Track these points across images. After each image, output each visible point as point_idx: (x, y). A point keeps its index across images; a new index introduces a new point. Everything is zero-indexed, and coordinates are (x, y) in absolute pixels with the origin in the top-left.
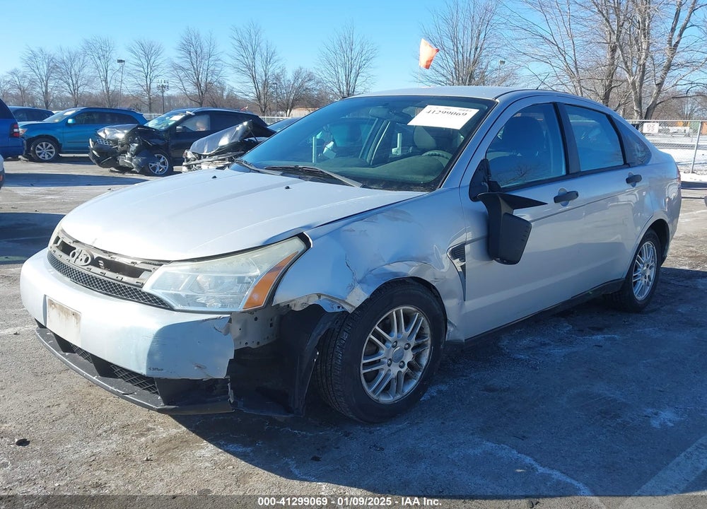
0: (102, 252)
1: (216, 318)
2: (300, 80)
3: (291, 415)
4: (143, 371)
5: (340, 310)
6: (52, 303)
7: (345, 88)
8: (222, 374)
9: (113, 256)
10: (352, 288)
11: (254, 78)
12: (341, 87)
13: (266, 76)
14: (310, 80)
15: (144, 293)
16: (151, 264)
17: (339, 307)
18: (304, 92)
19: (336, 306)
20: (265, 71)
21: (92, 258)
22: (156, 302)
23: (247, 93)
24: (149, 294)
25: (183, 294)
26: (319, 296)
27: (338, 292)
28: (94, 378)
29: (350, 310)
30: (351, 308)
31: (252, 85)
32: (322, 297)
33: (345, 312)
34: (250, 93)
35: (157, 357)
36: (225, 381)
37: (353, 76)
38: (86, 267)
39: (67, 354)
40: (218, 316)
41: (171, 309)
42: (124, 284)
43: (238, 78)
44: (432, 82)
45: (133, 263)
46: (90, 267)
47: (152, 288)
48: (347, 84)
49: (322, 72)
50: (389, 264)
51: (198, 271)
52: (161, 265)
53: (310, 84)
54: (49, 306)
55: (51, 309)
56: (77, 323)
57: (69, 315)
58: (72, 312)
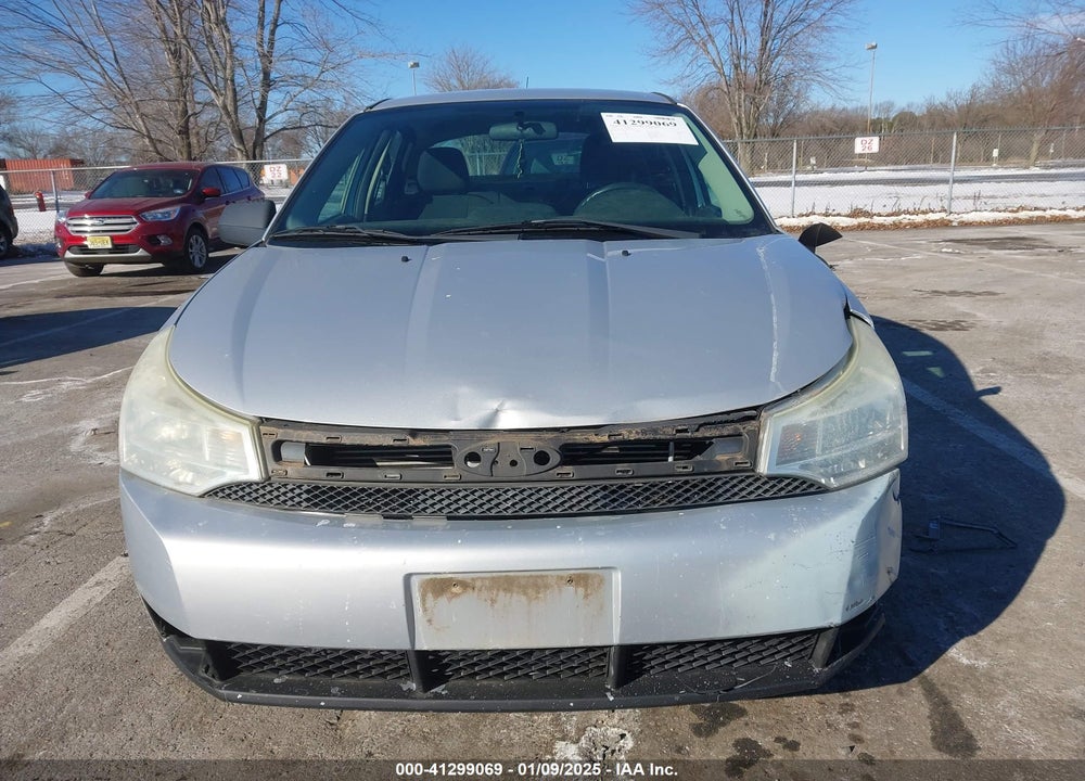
15: (759, 480)
24: (772, 478)
28: (610, 698)
42: (699, 477)
47: (777, 464)
54: (430, 595)
55: (443, 600)
56: (586, 596)
57: (546, 587)
58: (562, 578)
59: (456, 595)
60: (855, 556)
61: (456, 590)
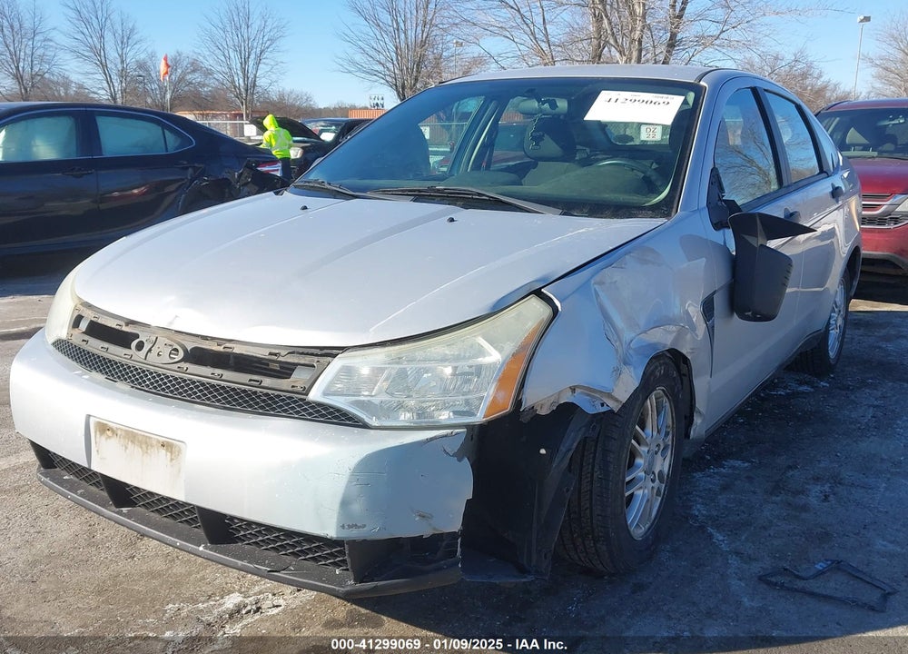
0: (199, 339)
1: (446, 436)
2: (179, 71)
3: (530, 578)
4: (330, 531)
5: (604, 409)
6: (104, 428)
7: (241, 81)
8: (456, 525)
9: (228, 345)
10: (617, 372)
11: (104, 66)
12: (236, 79)
13: (122, 62)
14: (194, 71)
15: (308, 403)
16: (307, 354)
17: (602, 405)
18: (186, 88)
19: (598, 403)
20: (121, 56)
21: (185, 350)
22: (336, 417)
23: (95, 90)
24: (320, 405)
25: (376, 400)
26: (573, 389)
27: (601, 380)
28: (201, 548)
29: (615, 406)
30: (616, 404)
31: (101, 77)
32: (578, 391)
33: (611, 411)
34: (99, 89)
35: (357, 507)
36: (453, 535)
37: (251, 62)
38: (175, 367)
39: (125, 510)
40: (449, 431)
41: (366, 426)
42: (265, 391)
43: (77, 67)
44: (364, 72)
45: (270, 354)
46: (182, 365)
47: (325, 394)
48: (244, 75)
49: (204, 57)
50: (645, 332)
51: (399, 360)
52: (334, 356)
53: (196, 78)
54: (98, 433)
55: (103, 438)
56: (172, 460)
57: (152, 446)
58: (158, 441)
59: (109, 437)
60: (349, 482)
61: (109, 433)
